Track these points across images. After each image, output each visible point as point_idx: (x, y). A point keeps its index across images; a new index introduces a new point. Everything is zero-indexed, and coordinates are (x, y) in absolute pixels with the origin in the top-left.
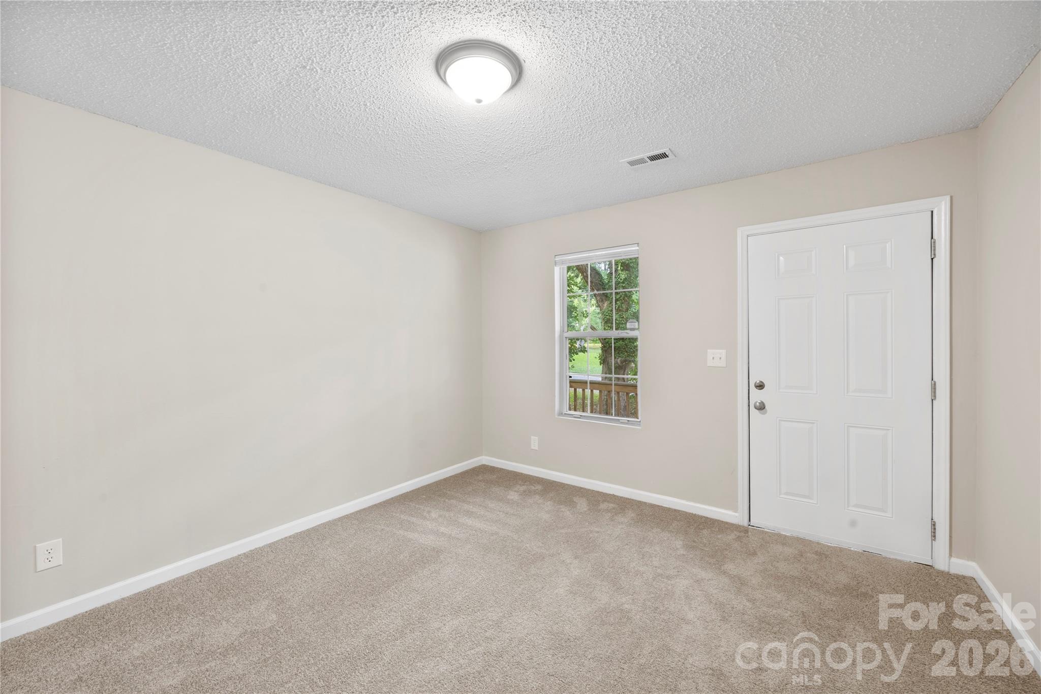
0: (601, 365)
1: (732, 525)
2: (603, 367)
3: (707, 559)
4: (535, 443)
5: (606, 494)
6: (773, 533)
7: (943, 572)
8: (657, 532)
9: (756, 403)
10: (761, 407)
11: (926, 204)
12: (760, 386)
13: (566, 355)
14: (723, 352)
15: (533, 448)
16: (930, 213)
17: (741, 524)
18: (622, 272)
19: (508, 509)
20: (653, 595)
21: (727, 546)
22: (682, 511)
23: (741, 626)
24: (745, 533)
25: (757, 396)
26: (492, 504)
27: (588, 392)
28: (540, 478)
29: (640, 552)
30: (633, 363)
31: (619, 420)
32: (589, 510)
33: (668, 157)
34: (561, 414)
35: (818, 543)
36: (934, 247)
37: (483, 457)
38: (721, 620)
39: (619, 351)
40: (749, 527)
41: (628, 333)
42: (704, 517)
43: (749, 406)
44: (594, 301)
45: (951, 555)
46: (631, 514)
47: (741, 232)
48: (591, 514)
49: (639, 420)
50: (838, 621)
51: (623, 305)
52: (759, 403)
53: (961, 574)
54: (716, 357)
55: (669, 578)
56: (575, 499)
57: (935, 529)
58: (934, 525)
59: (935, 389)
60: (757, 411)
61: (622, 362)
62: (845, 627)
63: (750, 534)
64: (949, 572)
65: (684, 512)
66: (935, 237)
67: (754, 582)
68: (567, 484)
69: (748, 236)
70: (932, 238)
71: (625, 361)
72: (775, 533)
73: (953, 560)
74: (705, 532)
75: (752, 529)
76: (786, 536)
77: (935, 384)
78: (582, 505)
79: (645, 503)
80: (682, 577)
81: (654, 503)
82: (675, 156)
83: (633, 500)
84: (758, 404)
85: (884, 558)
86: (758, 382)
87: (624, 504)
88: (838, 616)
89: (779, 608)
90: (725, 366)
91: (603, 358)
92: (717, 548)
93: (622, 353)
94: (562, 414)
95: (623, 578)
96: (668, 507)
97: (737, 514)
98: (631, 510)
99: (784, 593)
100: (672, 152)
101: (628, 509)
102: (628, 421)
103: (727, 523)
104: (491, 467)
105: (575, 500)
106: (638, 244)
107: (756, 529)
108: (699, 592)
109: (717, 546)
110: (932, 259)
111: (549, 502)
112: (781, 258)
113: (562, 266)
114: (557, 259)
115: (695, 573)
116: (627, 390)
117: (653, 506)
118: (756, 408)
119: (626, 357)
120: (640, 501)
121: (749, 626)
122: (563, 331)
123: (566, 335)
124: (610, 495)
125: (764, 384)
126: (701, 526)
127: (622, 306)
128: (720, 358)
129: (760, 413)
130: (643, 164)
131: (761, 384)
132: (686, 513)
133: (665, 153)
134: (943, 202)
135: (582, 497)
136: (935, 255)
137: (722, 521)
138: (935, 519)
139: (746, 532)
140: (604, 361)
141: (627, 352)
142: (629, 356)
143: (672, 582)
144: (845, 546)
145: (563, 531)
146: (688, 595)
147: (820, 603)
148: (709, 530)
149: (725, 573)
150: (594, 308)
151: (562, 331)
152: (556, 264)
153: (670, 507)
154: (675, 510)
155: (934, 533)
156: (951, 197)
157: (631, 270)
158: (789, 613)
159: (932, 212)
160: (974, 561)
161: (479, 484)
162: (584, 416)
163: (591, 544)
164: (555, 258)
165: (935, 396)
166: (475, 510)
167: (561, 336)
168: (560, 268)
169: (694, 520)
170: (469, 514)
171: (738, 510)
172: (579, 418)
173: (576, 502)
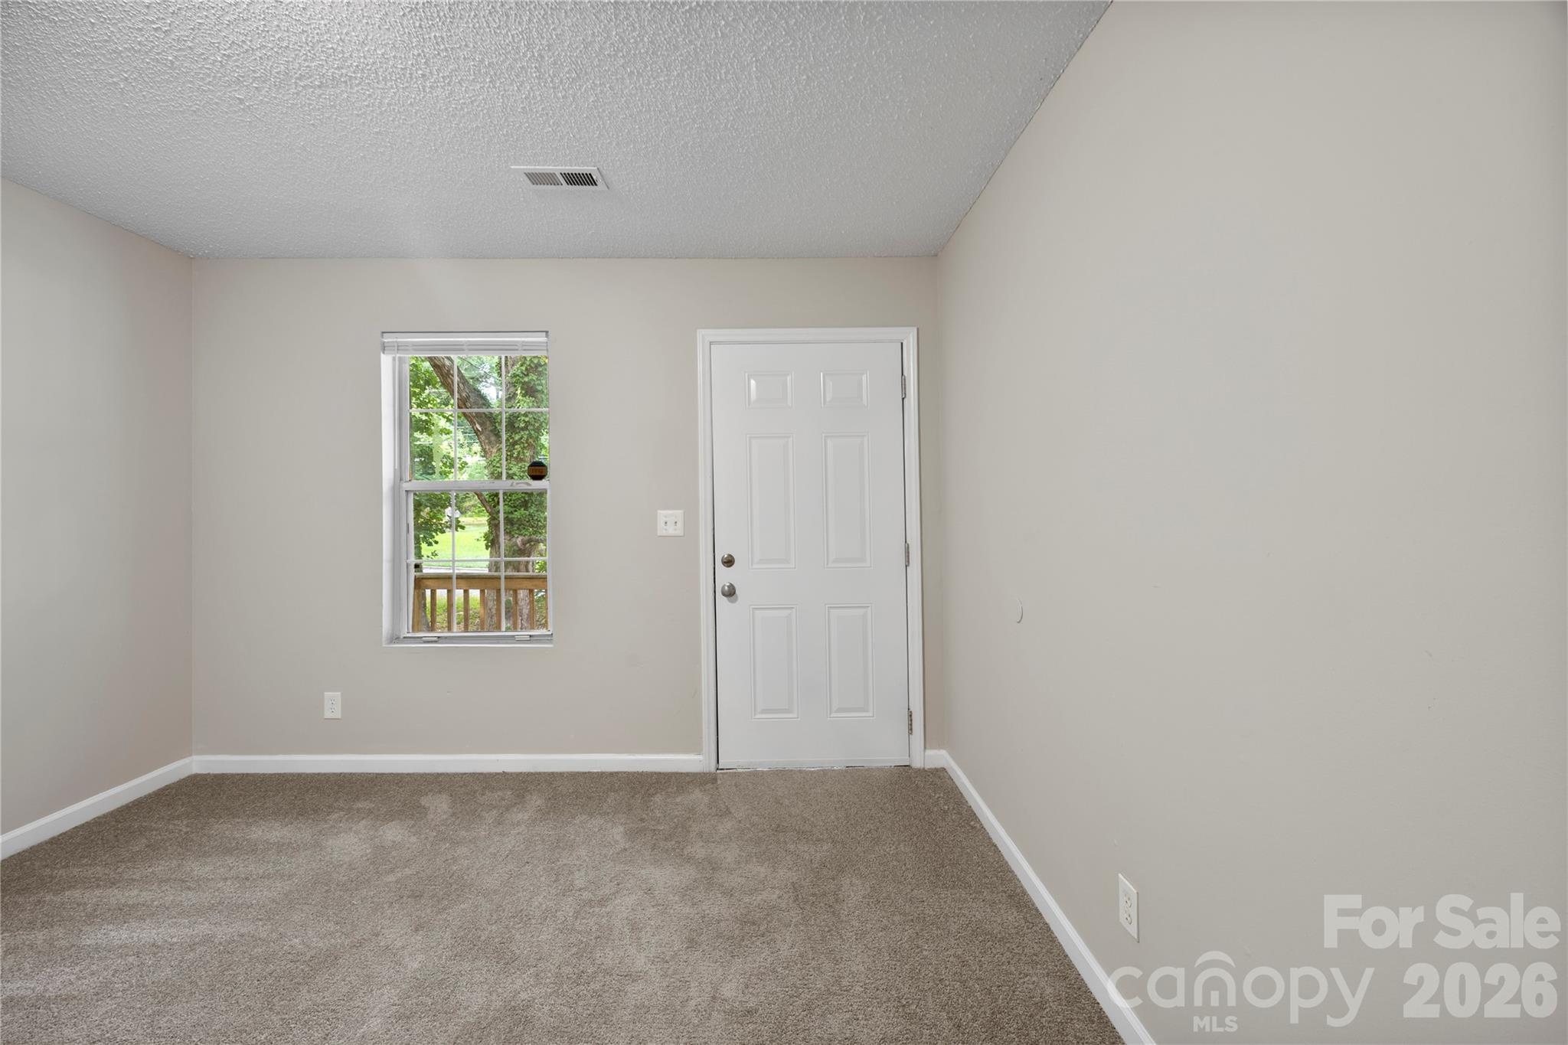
0: (487, 549)
1: (695, 775)
2: (491, 553)
3: (662, 844)
4: (333, 705)
5: (490, 774)
6: (748, 772)
7: (919, 770)
8: (581, 822)
9: (723, 587)
10: (730, 593)
11: (896, 333)
12: (729, 562)
13: (408, 525)
14: (679, 513)
15: (328, 714)
16: (900, 344)
17: (706, 770)
18: (524, 399)
19: (251, 867)
20: (574, 950)
21: (689, 813)
22: (621, 772)
23: (718, 944)
24: (713, 783)
25: (725, 576)
26: (199, 869)
27: (459, 594)
28: (345, 775)
29: (552, 869)
30: (542, 544)
31: (513, 636)
32: (454, 814)
33: (596, 185)
34: (395, 638)
35: (800, 772)
36: (905, 385)
37: (195, 758)
38: (688, 948)
39: (520, 525)
40: (718, 771)
41: (529, 485)
42: (655, 773)
43: (715, 592)
44: (476, 447)
45: (925, 748)
46: (536, 801)
47: (704, 335)
48: (457, 822)
49: (550, 633)
50: (834, 879)
51: (525, 451)
52: (728, 586)
53: (933, 767)
54: (669, 521)
55: (602, 902)
56: (425, 801)
57: (911, 720)
58: (911, 716)
59: (908, 553)
60: (725, 598)
61: (524, 544)
62: (842, 886)
63: (719, 782)
64: (924, 769)
65: (625, 773)
66: (905, 373)
67: (729, 860)
68: (408, 774)
69: (711, 343)
70: (902, 374)
71: (530, 541)
72: (750, 772)
73: (929, 752)
74: (658, 799)
75: (722, 773)
76: (763, 772)
77: (908, 547)
78: (439, 805)
79: (561, 774)
80: (625, 892)
81: (577, 770)
82: (608, 188)
83: (540, 774)
84: (726, 588)
85: (867, 770)
86: (726, 556)
87: (522, 784)
88: (832, 871)
89: (763, 890)
90: (682, 534)
91: (491, 538)
92: (675, 820)
93: (524, 528)
94: (398, 638)
95: (518, 936)
96: (600, 771)
97: (701, 757)
98: (536, 792)
99: (768, 862)
100: (602, 176)
101: (531, 794)
102: (531, 636)
103: (688, 774)
104: (216, 776)
105: (423, 803)
106: (547, 332)
107: (727, 773)
108: (652, 910)
109: (677, 816)
110: (903, 399)
111: (364, 822)
112: (753, 382)
113: (398, 355)
114: (387, 339)
115: (644, 877)
116: (529, 584)
117: (573, 776)
118: (724, 594)
119: (530, 535)
120: (553, 773)
121: (728, 939)
122: (401, 480)
123: (406, 486)
124: (497, 774)
125: (733, 558)
126: (652, 791)
127: (523, 452)
128: (676, 523)
129: (730, 601)
130: (553, 186)
131: (730, 558)
132: (628, 773)
133: (590, 174)
134: (911, 335)
135: (440, 792)
136: (905, 394)
137: (682, 773)
138: (912, 709)
139: (714, 781)
140: (492, 542)
141: (533, 527)
142: (535, 533)
143: (608, 909)
144: (827, 766)
145: (391, 878)
146: (635, 923)
147: (811, 860)
148: (663, 793)
149: (689, 859)
150: (478, 458)
151: (399, 478)
152: (384, 348)
153: (604, 771)
154: (612, 774)
155: (911, 725)
156: (918, 329)
157: (539, 396)
158: (777, 892)
159: (902, 344)
160: (942, 748)
161: (171, 827)
162: (446, 638)
163: (454, 886)
164: (382, 337)
165: (908, 562)
166: (146, 896)
167: (395, 489)
168: (394, 359)
169: (640, 782)
170: (124, 914)
171: (702, 750)
172: (435, 642)
173: (427, 805)
